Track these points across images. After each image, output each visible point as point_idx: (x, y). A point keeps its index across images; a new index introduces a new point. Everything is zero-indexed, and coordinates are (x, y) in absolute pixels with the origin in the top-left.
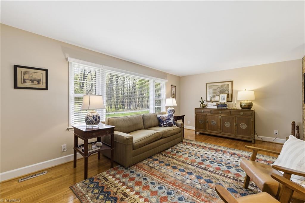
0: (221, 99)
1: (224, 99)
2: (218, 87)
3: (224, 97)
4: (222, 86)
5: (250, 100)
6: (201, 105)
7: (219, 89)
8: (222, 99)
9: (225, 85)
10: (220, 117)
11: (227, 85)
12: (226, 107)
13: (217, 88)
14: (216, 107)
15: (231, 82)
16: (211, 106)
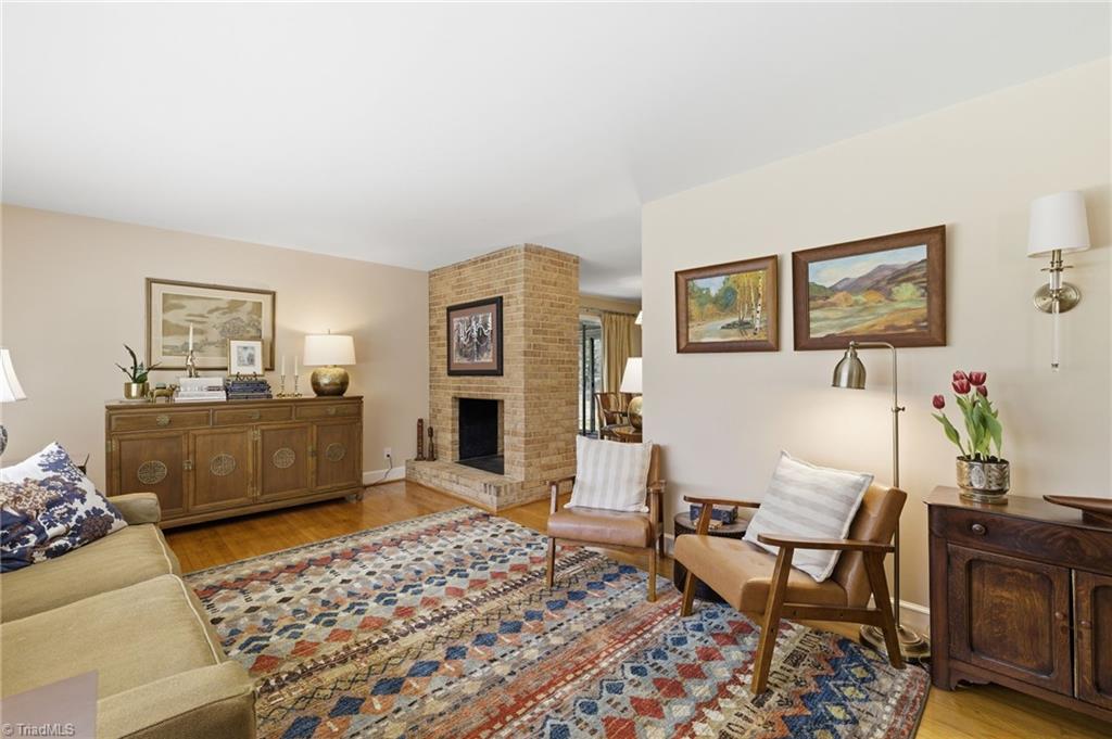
0: (239, 358)
1: (251, 360)
2: (213, 307)
3: (249, 351)
4: (234, 306)
5: (341, 366)
6: (134, 386)
7: (216, 314)
8: (244, 360)
9: (245, 302)
10: (254, 435)
11: (255, 303)
12: (266, 392)
13: (211, 312)
14: (221, 396)
15: (269, 297)
16: (193, 390)
